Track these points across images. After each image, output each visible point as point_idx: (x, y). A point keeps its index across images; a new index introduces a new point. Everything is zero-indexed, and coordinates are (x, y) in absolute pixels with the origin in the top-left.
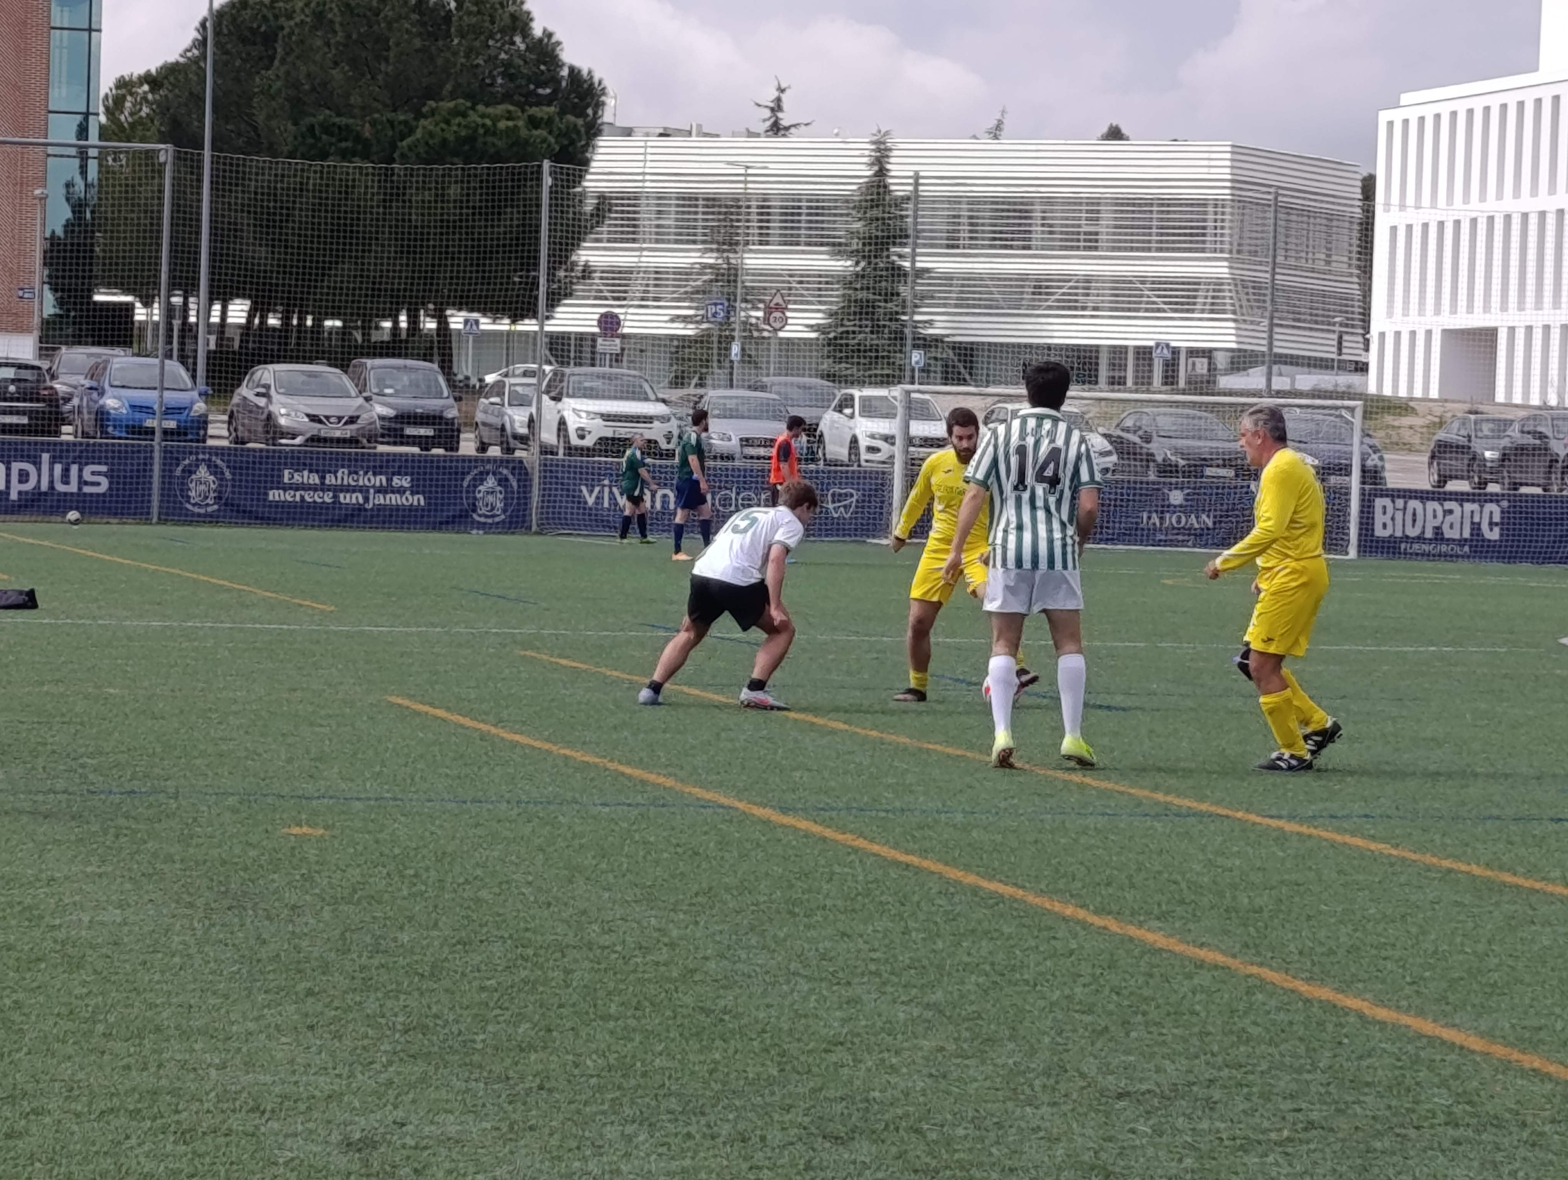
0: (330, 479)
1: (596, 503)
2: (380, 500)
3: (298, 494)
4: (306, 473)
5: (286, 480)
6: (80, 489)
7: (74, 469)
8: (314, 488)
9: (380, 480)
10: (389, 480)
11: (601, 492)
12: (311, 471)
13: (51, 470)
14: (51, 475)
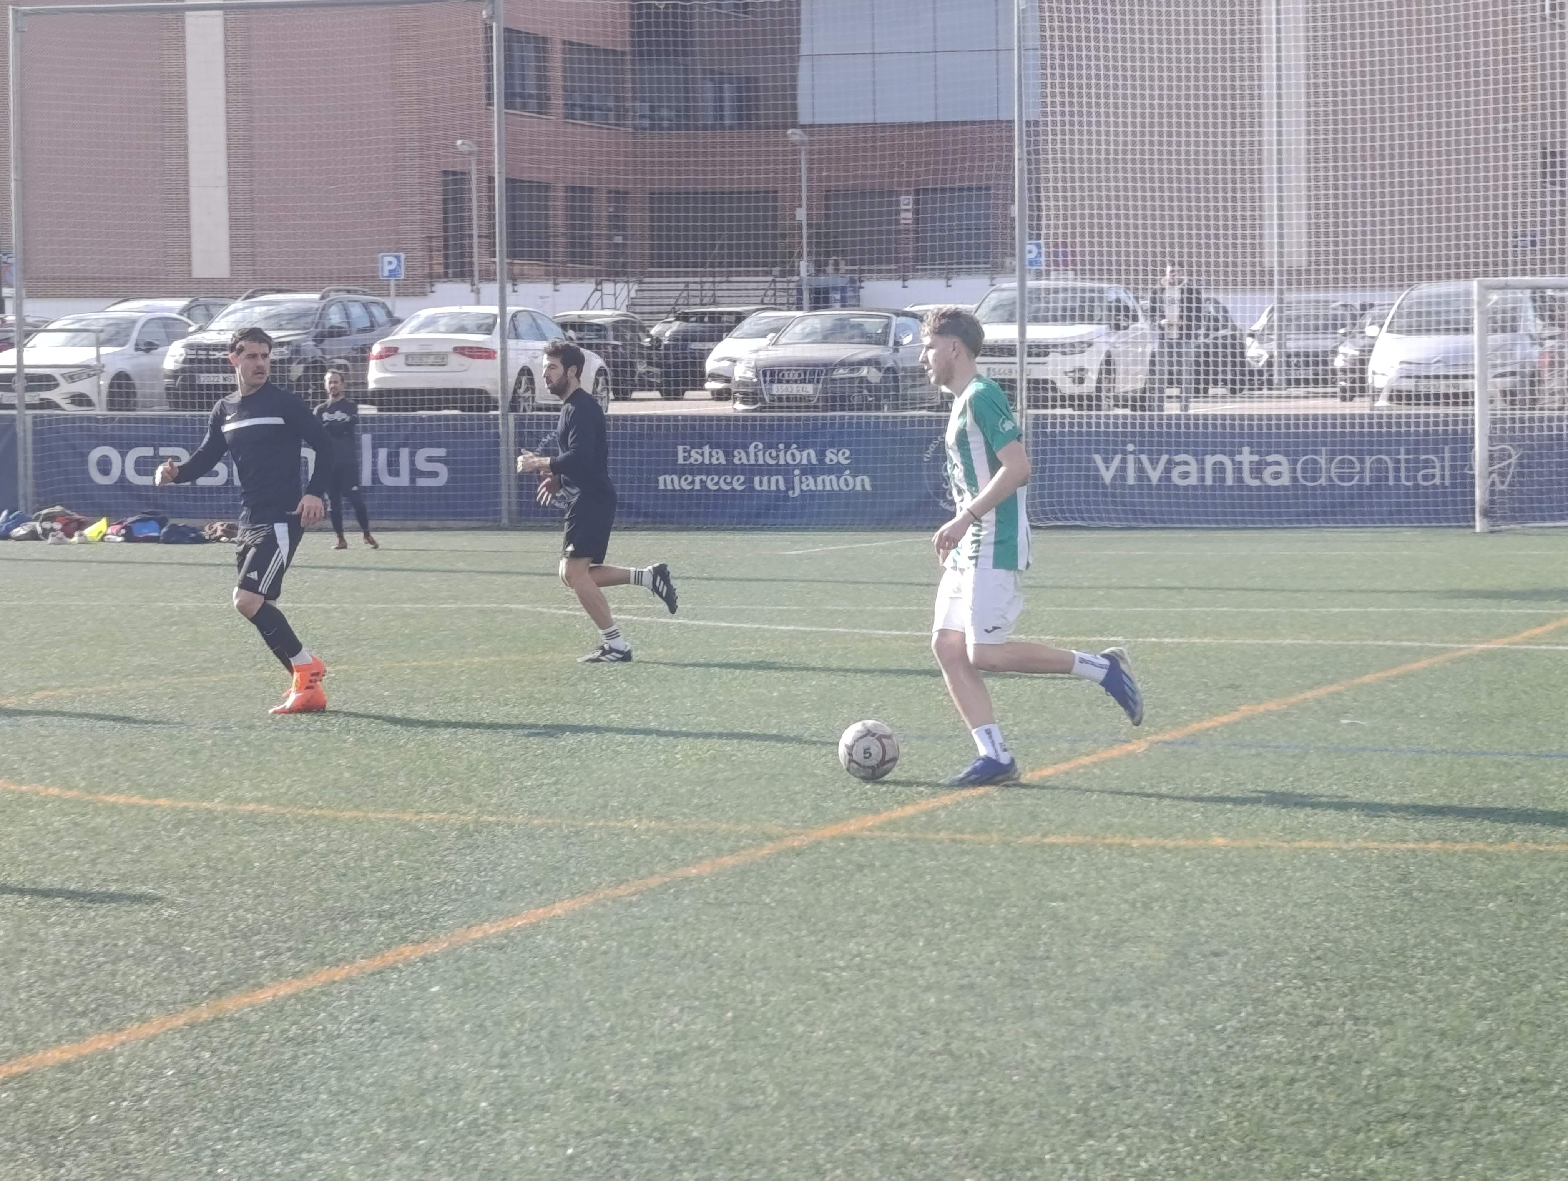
0: (740, 457)
1: (1114, 478)
2: (809, 484)
3: (697, 479)
4: (706, 449)
5: (680, 461)
6: (413, 480)
7: (404, 453)
8: (717, 470)
9: (808, 456)
10: (821, 455)
11: (1124, 461)
12: (714, 446)
13: (375, 456)
14: (375, 464)
